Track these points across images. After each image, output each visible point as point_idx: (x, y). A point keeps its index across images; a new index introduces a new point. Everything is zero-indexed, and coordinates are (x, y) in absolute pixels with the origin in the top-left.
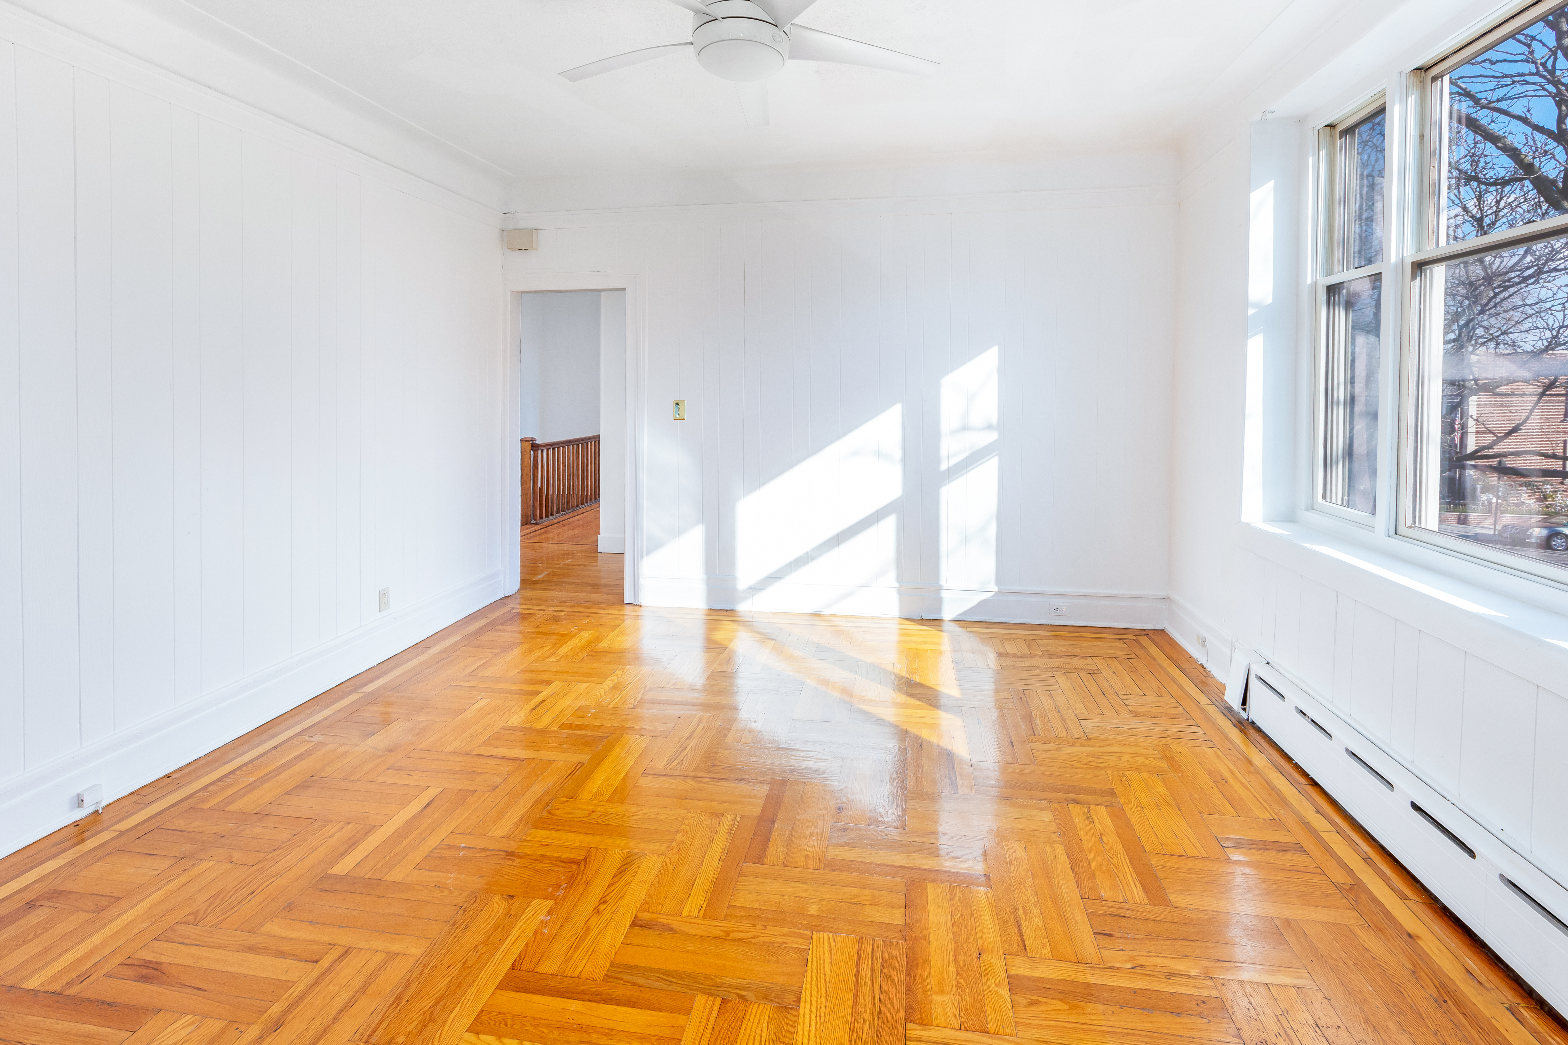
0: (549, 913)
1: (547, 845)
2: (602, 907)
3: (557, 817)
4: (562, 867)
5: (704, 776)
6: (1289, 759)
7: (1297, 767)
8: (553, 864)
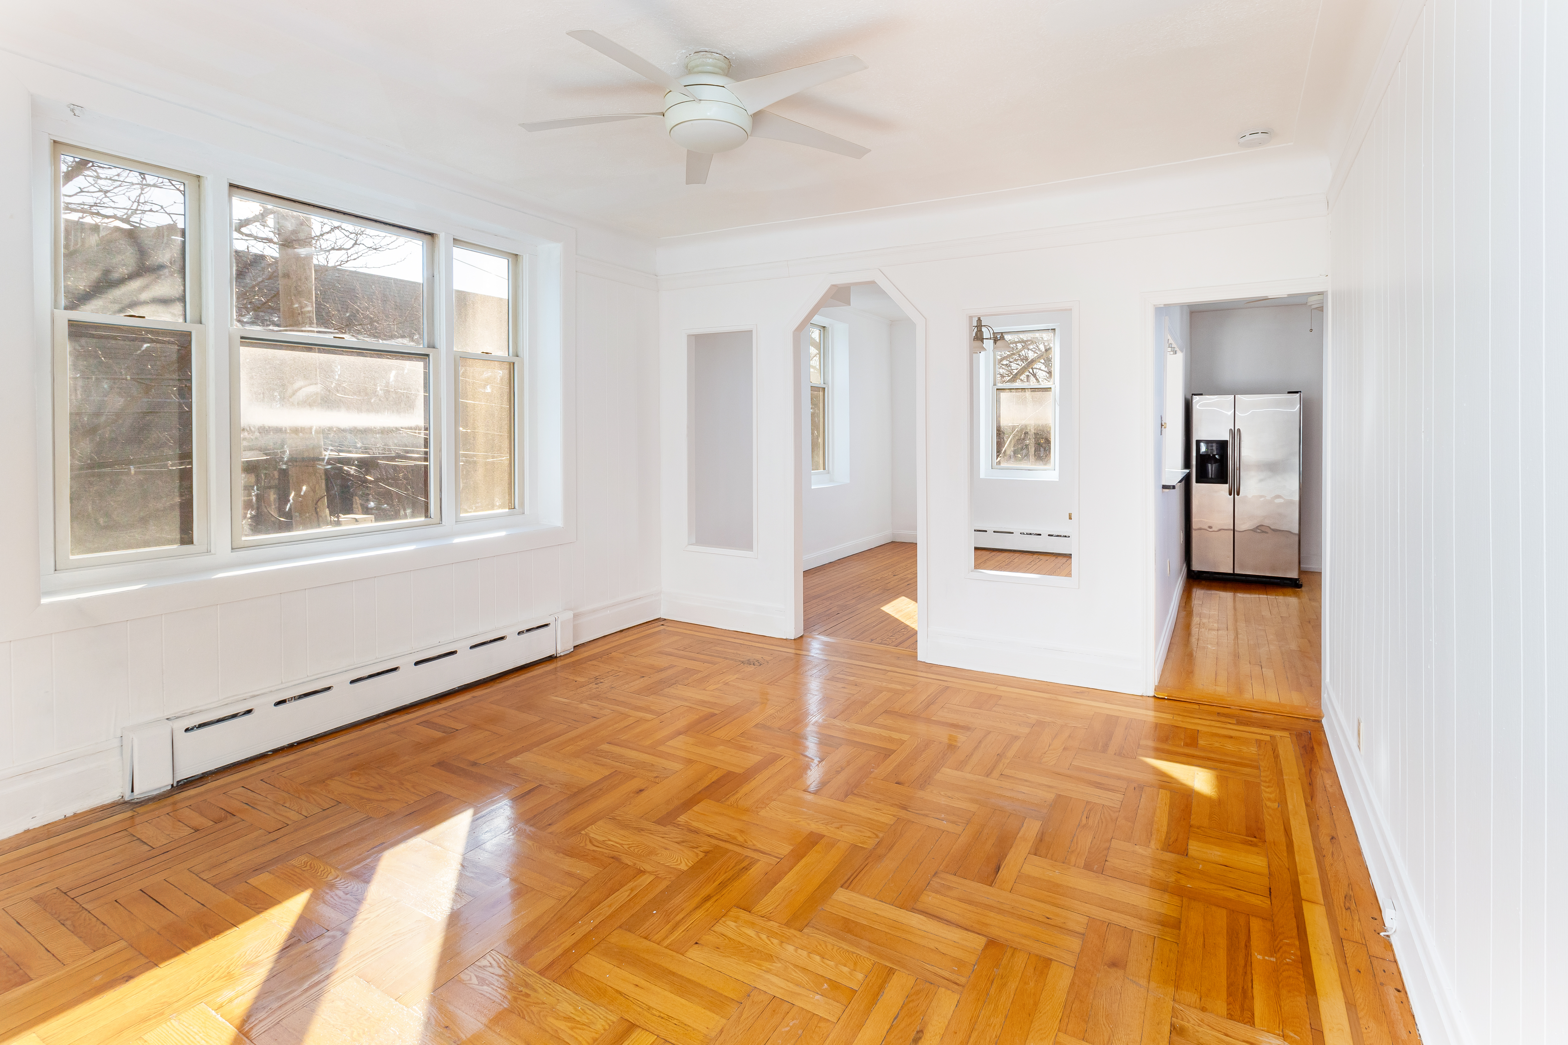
0: (872, 772)
1: (876, 809)
2: (839, 769)
3: (870, 830)
4: (864, 794)
5: (724, 843)
6: (263, 757)
7: (276, 752)
8: (871, 797)
